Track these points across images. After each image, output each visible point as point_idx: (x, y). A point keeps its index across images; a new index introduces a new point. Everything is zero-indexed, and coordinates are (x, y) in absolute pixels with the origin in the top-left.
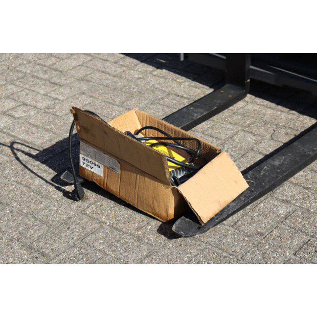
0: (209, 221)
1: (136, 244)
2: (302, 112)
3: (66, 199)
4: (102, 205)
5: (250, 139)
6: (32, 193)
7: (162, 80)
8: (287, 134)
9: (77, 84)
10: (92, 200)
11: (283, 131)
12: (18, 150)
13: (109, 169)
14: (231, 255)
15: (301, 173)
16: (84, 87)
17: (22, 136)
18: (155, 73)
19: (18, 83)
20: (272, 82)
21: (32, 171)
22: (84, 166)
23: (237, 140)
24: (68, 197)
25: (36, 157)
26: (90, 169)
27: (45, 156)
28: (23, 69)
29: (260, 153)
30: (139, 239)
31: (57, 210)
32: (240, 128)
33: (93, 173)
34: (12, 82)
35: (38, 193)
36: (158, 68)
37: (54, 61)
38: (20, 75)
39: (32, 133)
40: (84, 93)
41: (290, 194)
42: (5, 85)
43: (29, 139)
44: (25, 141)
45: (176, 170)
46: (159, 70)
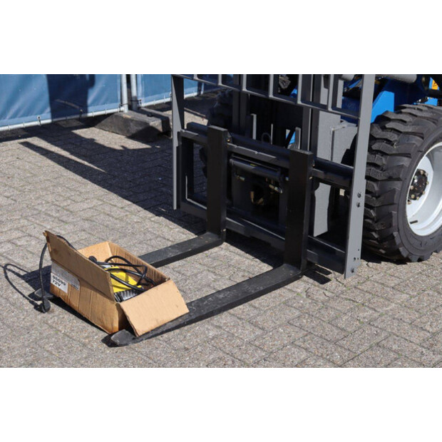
0: (144, 335)
1: (79, 349)
2: (264, 261)
3: (35, 310)
4: (63, 318)
5: (211, 277)
6: (8, 305)
7: (156, 225)
8: (243, 276)
9: (81, 223)
10: (57, 313)
11: (241, 274)
12: (10, 270)
13: (72, 287)
14: (155, 362)
15: (241, 307)
16: (87, 225)
17: (17, 260)
18: (153, 219)
19: (30, 218)
20: (241, 232)
21: (15, 288)
22: (54, 284)
23: (199, 278)
24: (37, 309)
25: (22, 277)
26: (57, 286)
27: (30, 277)
28: (40, 208)
29: (214, 289)
30: (84, 345)
31: (24, 319)
32: (206, 268)
33: (60, 289)
34: (26, 218)
35: (13, 305)
36: (157, 215)
37: (69, 203)
38: (35, 212)
39: (27, 258)
40: (84, 230)
41: (225, 321)
42: (19, 219)
43: (22, 262)
44: (18, 264)
45: (126, 291)
46: (157, 217)
